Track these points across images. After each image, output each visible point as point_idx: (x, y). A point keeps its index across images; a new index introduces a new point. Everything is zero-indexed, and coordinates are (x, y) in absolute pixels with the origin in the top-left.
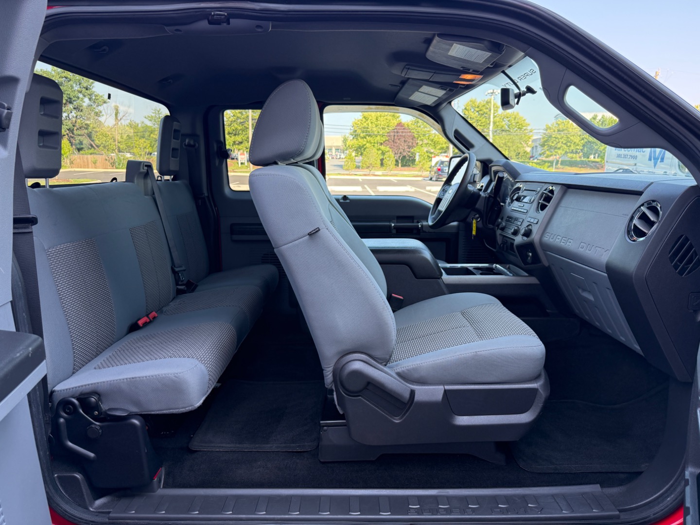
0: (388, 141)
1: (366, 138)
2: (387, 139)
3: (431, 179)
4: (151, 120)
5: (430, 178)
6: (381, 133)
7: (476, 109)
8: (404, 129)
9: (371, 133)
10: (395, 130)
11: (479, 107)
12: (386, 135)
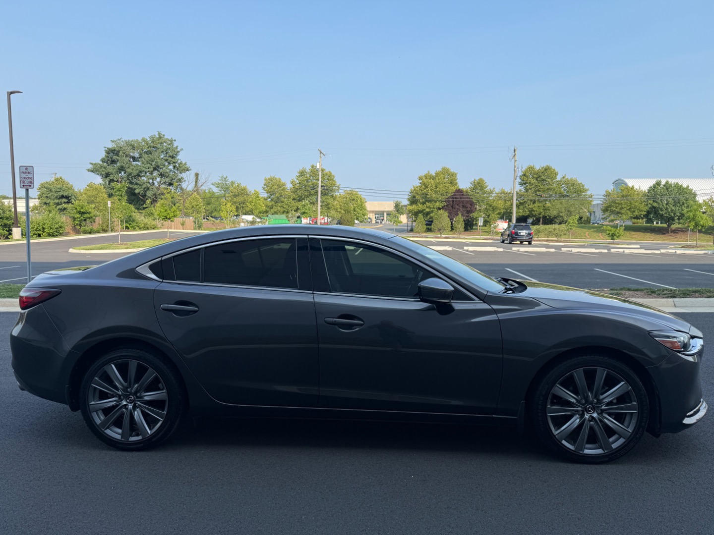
0: (447, 205)
1: (425, 204)
6: (440, 199)
7: (535, 176)
8: (463, 195)
9: (430, 199)
10: (454, 196)
11: (537, 173)
12: (445, 201)
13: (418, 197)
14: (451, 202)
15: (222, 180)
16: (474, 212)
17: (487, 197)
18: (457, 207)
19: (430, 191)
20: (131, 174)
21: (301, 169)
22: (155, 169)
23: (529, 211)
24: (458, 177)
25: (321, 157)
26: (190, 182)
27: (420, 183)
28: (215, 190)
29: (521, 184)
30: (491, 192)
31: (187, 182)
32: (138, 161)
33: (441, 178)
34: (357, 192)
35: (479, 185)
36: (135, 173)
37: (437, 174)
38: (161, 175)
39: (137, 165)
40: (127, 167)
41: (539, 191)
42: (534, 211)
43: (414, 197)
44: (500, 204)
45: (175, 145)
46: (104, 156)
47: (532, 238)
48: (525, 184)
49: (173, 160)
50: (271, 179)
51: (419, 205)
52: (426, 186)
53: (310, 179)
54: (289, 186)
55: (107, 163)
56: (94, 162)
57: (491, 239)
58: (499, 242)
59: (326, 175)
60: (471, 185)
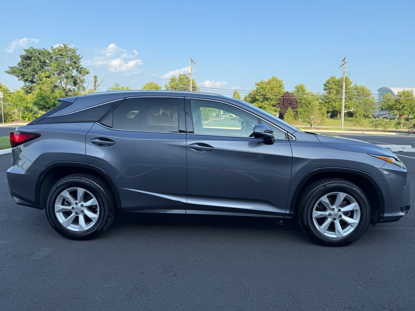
1: (264, 102)
2: (279, 103)
6: (275, 98)
7: (336, 83)
8: (290, 96)
11: (338, 82)
12: (278, 100)
13: (257, 97)
14: (282, 101)
15: (116, 86)
18: (286, 104)
21: (172, 77)
25: (192, 64)
26: (90, 83)
27: (257, 88)
29: (325, 89)
30: (309, 94)
31: (87, 83)
35: (300, 89)
43: (254, 97)
45: (78, 52)
46: (20, 61)
48: (328, 89)
49: (76, 65)
51: (259, 103)
52: (263, 89)
55: (23, 66)
56: (11, 66)
60: (295, 89)
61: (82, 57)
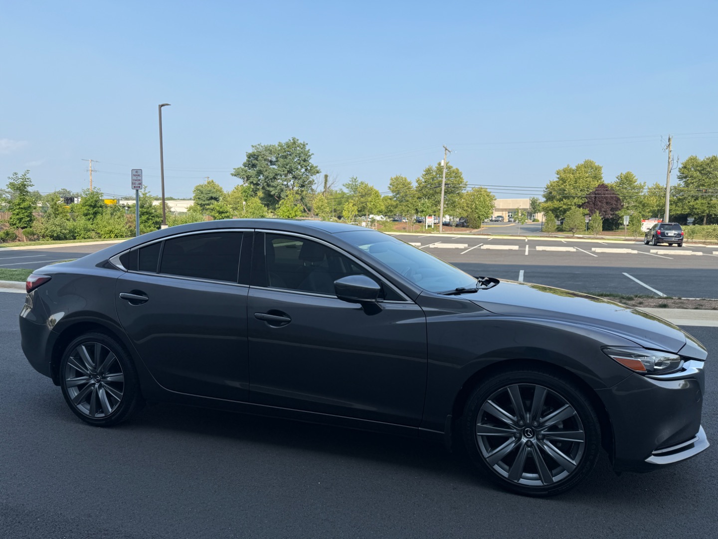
0: (588, 202)
1: (562, 200)
2: (587, 201)
3: (647, 243)
4: (348, 188)
5: (645, 242)
6: (579, 194)
7: (698, 168)
8: (607, 190)
9: (568, 195)
10: (596, 192)
11: (701, 165)
12: (586, 197)
13: (554, 193)
14: (593, 199)
15: (352, 181)
16: (620, 210)
17: (637, 193)
18: (600, 204)
19: (568, 187)
20: (267, 177)
21: (427, 167)
22: (289, 172)
23: (690, 208)
24: (603, 171)
25: (446, 154)
26: (319, 184)
27: (558, 178)
28: (346, 190)
29: (680, 178)
30: (641, 187)
31: (317, 184)
32: (274, 164)
33: (582, 172)
34: (487, 189)
35: (627, 180)
36: (271, 176)
37: (578, 168)
38: (294, 178)
39: (273, 168)
40: (264, 170)
41: (703, 185)
42: (696, 209)
43: (551, 193)
44: (653, 201)
45: (307, 148)
46: (246, 161)
47: (682, 240)
48: (686, 177)
49: (305, 164)
50: (397, 179)
51: (555, 202)
52: (563, 180)
53: (436, 177)
54: (414, 185)
55: (248, 167)
56: (237, 168)
57: (634, 240)
58: (643, 243)
59: (453, 172)
60: (617, 180)
61: (313, 154)
